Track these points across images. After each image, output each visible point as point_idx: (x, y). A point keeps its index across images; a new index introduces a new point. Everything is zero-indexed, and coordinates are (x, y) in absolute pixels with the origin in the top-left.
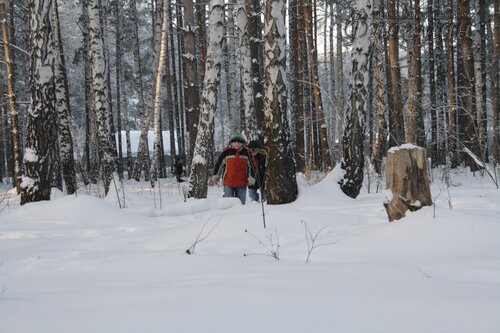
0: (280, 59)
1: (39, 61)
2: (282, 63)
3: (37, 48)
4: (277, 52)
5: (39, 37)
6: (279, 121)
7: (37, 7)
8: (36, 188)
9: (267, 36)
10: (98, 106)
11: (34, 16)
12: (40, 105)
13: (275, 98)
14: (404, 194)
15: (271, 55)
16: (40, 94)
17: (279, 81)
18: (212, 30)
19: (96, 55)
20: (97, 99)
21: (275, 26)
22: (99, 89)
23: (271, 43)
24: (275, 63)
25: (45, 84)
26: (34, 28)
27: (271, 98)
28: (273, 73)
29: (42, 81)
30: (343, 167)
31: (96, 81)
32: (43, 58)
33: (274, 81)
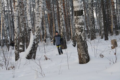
0: (63, 24)
1: (22, 27)
2: (64, 25)
3: (21, 25)
4: (63, 23)
5: (21, 23)
6: (64, 35)
7: (21, 18)
8: (23, 49)
9: (61, 21)
11: (20, 19)
12: (22, 35)
13: (63, 31)
15: (62, 24)
16: (22, 33)
17: (63, 28)
21: (62, 19)
23: (62, 22)
24: (63, 25)
25: (23, 31)
26: (21, 21)
27: (62, 31)
28: (62, 27)
29: (22, 30)
31: (5, 28)
32: (23, 26)
33: (62, 28)
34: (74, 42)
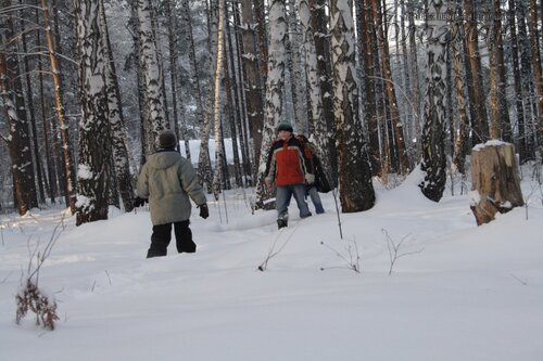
0: (348, 54)
1: (88, 71)
2: (351, 59)
3: (86, 56)
4: (346, 47)
5: (87, 44)
6: (351, 122)
7: (84, 13)
8: (92, 206)
9: (333, 31)
10: (154, 115)
11: (81, 22)
12: (92, 117)
13: (346, 97)
14: (493, 195)
15: (339, 51)
16: (91, 106)
17: (349, 78)
18: (273, 27)
19: (149, 61)
20: (152, 107)
21: (341, 19)
22: (154, 96)
23: (338, 38)
24: (344, 59)
25: (97, 95)
26: (82, 35)
27: (341, 97)
28: (342, 70)
29: (93, 92)
30: (423, 169)
31: (151, 88)
32: (93, 68)
33: (343, 79)
34: (430, 169)
